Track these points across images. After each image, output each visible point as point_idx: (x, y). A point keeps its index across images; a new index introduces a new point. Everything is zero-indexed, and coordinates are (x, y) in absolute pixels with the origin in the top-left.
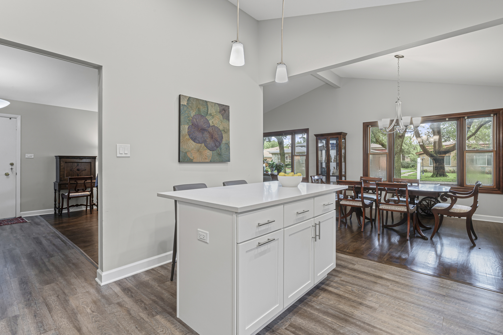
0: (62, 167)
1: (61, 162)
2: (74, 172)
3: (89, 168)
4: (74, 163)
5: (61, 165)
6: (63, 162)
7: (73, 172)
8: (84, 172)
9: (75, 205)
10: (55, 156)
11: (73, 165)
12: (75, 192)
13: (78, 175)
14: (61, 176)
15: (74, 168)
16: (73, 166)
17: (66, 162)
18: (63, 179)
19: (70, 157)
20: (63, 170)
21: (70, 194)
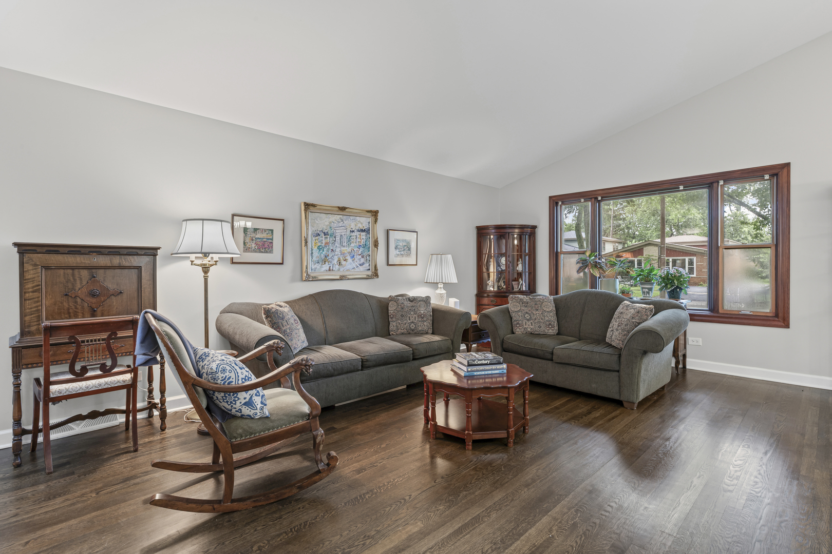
0: (30, 285)
1: (27, 267)
2: (79, 300)
3: (135, 286)
4: (76, 271)
5: (28, 276)
6: (35, 265)
7: (76, 302)
8: (115, 301)
9: (84, 413)
10: (15, 244)
11: (73, 275)
12: (71, 376)
13: (93, 314)
14: (27, 318)
15: (78, 285)
16: (75, 280)
17: (47, 268)
18: (33, 328)
19: (61, 249)
20: (36, 294)
21: (53, 388)
